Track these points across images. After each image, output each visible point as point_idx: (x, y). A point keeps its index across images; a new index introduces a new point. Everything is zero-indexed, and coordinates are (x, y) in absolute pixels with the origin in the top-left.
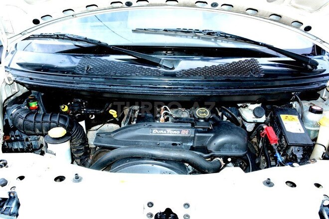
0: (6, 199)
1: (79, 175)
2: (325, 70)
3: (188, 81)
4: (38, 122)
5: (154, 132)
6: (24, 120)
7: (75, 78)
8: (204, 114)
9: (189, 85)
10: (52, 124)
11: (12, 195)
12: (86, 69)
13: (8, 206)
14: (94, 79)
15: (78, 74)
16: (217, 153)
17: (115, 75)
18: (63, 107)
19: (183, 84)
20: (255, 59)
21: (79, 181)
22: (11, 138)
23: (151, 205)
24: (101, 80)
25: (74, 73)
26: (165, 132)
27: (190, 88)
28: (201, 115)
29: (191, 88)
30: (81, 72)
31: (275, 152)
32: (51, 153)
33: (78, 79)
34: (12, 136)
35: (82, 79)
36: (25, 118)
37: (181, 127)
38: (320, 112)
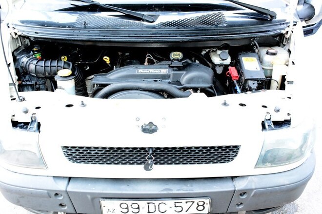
0: (29, 123)
1: (84, 103)
2: (286, 20)
3: (165, 31)
4: (47, 67)
5: (139, 72)
6: (36, 66)
7: (75, 31)
8: (178, 56)
9: (166, 34)
10: (58, 68)
11: (33, 119)
12: (84, 23)
13: (31, 126)
14: (91, 32)
15: (77, 28)
16: (188, 86)
17: (108, 28)
18: (63, 58)
19: (161, 34)
20: (221, 12)
21: (84, 106)
22: (22, 83)
23: (138, 119)
24: (96, 32)
25: (73, 27)
26: (148, 71)
27: (166, 37)
28: (175, 57)
29: (168, 37)
30: (79, 26)
31: (235, 86)
32: (61, 88)
33: (78, 31)
34: (24, 81)
35: (81, 31)
36: (37, 63)
37: (160, 68)
38: (274, 54)
